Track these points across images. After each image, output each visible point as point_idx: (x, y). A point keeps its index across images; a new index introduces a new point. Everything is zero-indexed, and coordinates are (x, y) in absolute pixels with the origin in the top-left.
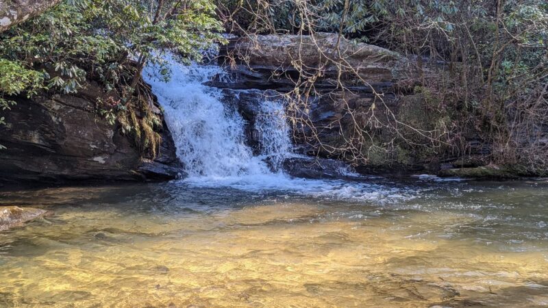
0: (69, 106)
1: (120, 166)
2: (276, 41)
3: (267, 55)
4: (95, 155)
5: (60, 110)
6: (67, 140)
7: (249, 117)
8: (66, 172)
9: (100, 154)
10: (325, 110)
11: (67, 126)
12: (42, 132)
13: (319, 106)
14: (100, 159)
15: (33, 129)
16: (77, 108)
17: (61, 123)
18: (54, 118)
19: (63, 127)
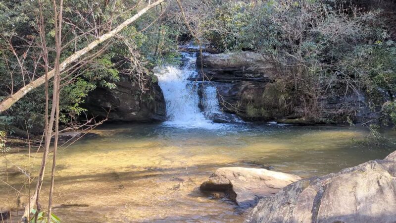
0: (121, 92)
1: (142, 117)
2: (222, 57)
3: (218, 63)
4: (132, 112)
5: (118, 94)
6: (121, 106)
7: (200, 94)
8: (122, 119)
9: (134, 111)
10: (235, 91)
11: (121, 100)
12: (111, 103)
13: (232, 89)
14: (134, 113)
15: (108, 102)
16: (124, 92)
17: (118, 99)
18: (116, 97)
19: (119, 101)
